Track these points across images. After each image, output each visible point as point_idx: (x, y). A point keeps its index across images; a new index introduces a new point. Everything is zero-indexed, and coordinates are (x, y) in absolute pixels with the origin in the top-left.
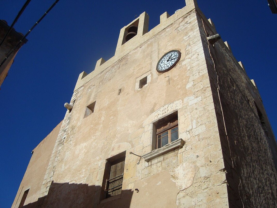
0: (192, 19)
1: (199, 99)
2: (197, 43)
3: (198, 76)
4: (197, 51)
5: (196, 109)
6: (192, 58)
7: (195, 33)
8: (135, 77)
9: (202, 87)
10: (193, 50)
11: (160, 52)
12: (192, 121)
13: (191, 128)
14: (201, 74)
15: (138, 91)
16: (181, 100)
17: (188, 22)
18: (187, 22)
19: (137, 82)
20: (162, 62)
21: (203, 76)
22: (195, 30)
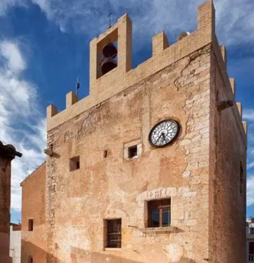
0: (203, 68)
1: (195, 193)
2: (202, 118)
3: (196, 167)
4: (201, 132)
5: (190, 202)
6: (193, 140)
7: (202, 100)
8: (122, 141)
9: (199, 182)
10: (196, 129)
11: (152, 115)
12: (184, 212)
13: (183, 218)
14: (200, 166)
15: (127, 161)
16: (175, 188)
17: (196, 73)
18: (194, 71)
19: (125, 149)
20: (155, 132)
21: (203, 169)
22: (204, 94)
